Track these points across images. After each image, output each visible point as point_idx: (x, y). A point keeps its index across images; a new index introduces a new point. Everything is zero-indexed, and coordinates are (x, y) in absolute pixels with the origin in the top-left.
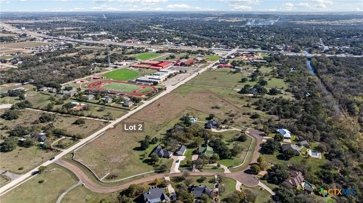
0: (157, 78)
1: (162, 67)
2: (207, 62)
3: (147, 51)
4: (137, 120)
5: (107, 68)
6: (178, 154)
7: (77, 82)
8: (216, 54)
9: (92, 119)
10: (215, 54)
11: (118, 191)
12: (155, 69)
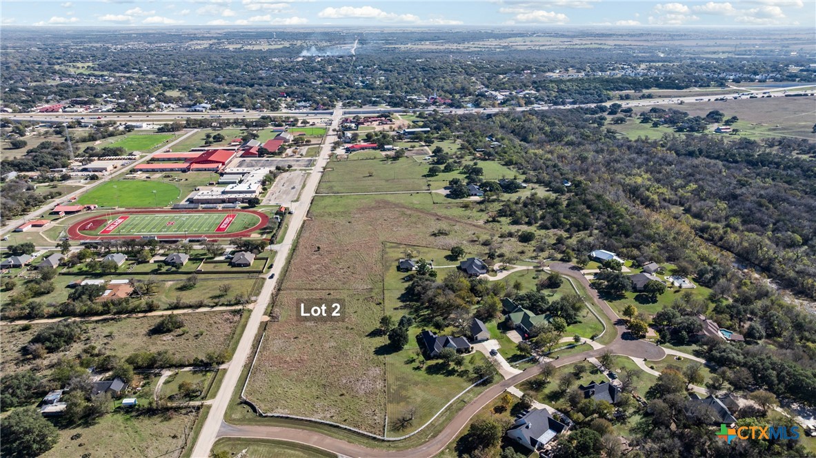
0: (245, 189)
1: (223, 164)
2: (312, 143)
3: (129, 129)
4: (306, 289)
5: (68, 183)
6: (479, 338)
7: (24, 230)
8: (311, 123)
9: (190, 311)
10: (308, 123)
11: (448, 447)
12: (205, 170)
